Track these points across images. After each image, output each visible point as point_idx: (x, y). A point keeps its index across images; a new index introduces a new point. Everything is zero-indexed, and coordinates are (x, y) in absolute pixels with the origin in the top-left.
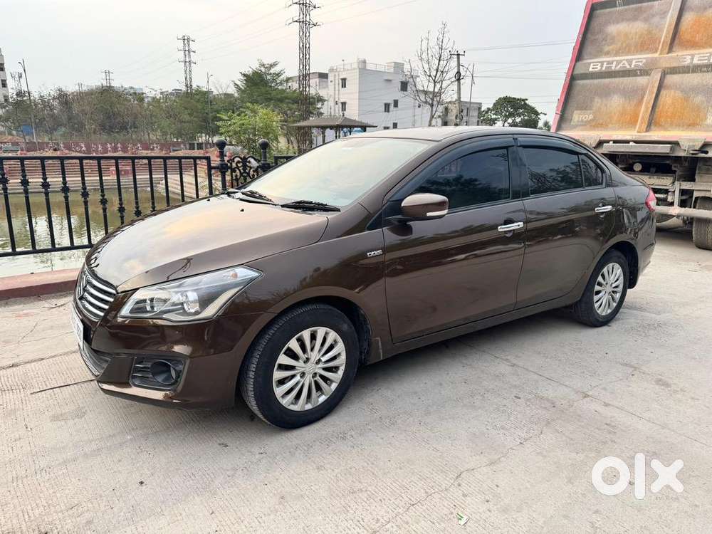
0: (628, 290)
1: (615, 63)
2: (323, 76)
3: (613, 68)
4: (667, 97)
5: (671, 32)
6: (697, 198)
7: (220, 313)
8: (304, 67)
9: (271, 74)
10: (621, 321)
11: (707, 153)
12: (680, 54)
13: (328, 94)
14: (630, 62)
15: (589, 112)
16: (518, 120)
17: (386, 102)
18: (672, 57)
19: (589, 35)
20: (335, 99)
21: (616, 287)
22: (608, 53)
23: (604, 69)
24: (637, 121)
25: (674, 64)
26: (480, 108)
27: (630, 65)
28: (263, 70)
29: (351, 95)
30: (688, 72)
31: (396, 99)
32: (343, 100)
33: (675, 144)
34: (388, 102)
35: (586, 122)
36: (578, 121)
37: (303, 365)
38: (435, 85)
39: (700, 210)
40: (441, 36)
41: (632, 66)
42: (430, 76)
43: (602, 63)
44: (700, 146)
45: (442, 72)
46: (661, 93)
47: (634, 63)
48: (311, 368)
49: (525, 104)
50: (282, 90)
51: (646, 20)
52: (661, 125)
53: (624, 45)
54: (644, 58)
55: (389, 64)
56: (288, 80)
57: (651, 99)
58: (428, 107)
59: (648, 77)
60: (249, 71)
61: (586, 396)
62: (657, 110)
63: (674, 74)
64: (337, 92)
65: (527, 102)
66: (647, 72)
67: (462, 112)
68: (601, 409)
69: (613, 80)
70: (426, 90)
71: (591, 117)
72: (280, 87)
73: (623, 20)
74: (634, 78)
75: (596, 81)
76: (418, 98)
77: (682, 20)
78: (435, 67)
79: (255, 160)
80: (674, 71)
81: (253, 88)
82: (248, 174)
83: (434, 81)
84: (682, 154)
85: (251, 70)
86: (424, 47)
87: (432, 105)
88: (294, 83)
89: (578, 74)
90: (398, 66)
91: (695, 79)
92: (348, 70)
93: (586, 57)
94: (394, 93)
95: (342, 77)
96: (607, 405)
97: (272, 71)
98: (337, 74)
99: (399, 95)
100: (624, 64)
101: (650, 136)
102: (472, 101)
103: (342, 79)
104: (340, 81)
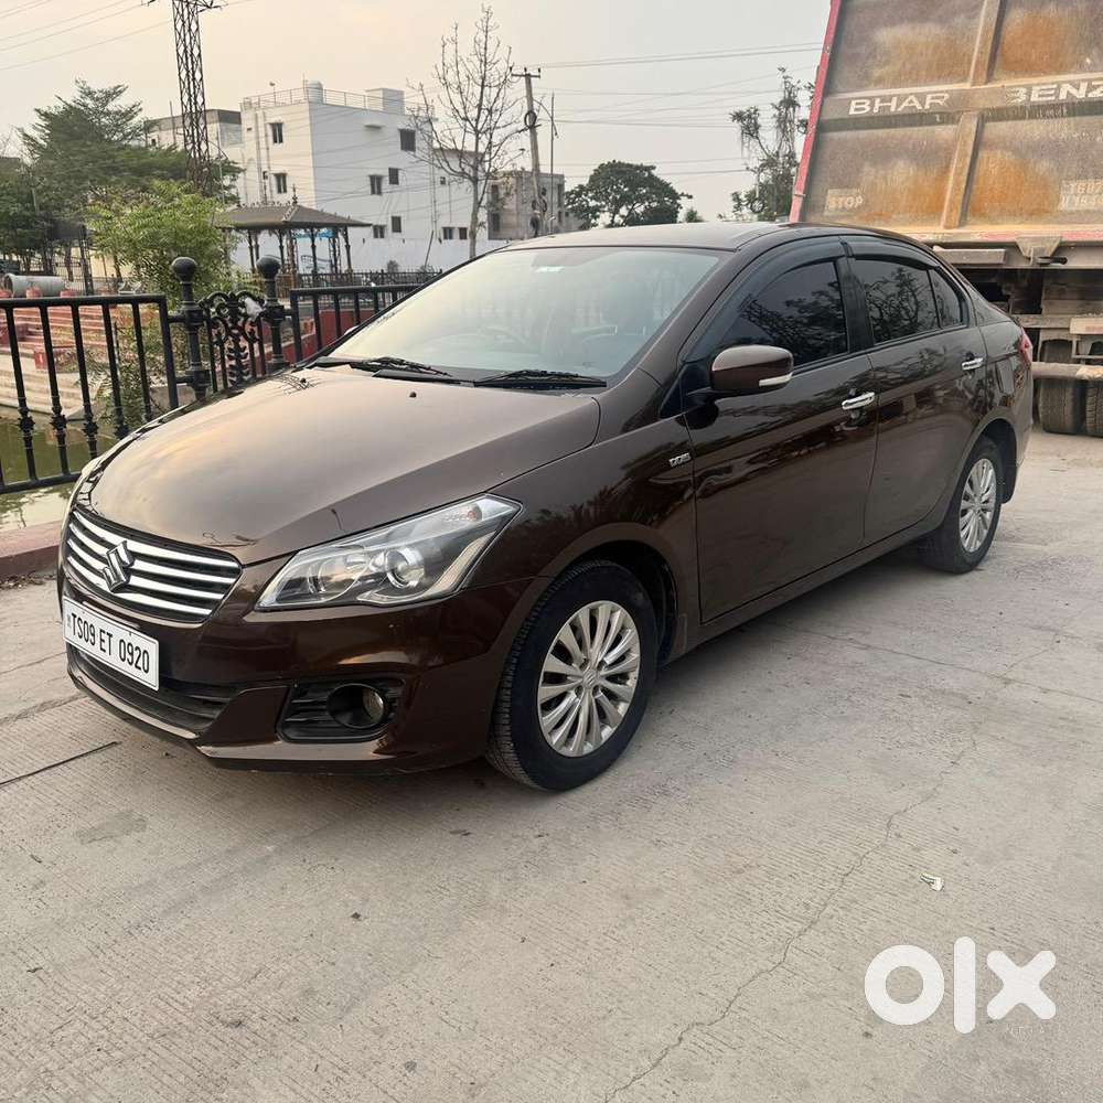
0: (1003, 505)
1: (895, 99)
2: (230, 118)
3: (893, 109)
4: (991, 163)
5: (990, 43)
6: (1044, 342)
7: (464, 584)
8: (193, 99)
9: (108, 113)
10: (994, 561)
11: (1064, 261)
12: (1007, 84)
13: (243, 159)
14: (921, 98)
15: (855, 191)
16: (639, 209)
17: (372, 173)
18: (994, 91)
19: (843, 48)
20: (260, 169)
21: (986, 502)
22: (879, 82)
23: (875, 111)
24: (942, 207)
25: (998, 104)
26: (561, 187)
27: (923, 105)
28: (90, 103)
29: (295, 157)
30: (1023, 118)
31: (394, 166)
32: (278, 170)
33: (1012, 248)
34: (379, 172)
35: (851, 210)
36: (837, 209)
37: (579, 672)
38: (478, 139)
39: (1053, 364)
40: (481, 36)
41: (927, 107)
42: (466, 119)
43: (872, 99)
44: (1053, 250)
45: (490, 112)
46: (980, 155)
47: (928, 101)
48: (589, 677)
49: (651, 176)
50: (140, 148)
51: (942, 21)
52: (983, 215)
53: (908, 66)
54: (947, 91)
55: (372, 94)
56: (149, 126)
57: (962, 168)
58: (467, 183)
59: (954, 126)
60: (54, 106)
61: (1007, 682)
62: (975, 187)
63: (1000, 120)
64: (263, 152)
65: (654, 172)
66: (953, 118)
67: (544, 194)
68: (1041, 698)
69: (892, 131)
70: (460, 148)
71: (860, 201)
72: (134, 143)
73: (901, 20)
74: (929, 128)
75: (863, 134)
76: (445, 165)
77: (1005, 23)
78: (475, 101)
79: (254, 299)
80: (1000, 115)
81: (70, 144)
82: (242, 329)
83: (475, 129)
84: (1024, 265)
85: (61, 104)
86: (449, 60)
87: (475, 181)
88: (163, 134)
89: (829, 120)
90: (393, 99)
91: (1035, 129)
92: (284, 105)
93: (840, 88)
94: (389, 155)
95: (273, 120)
96: (1046, 691)
97: (111, 106)
98: (260, 113)
99: (402, 160)
100: (911, 102)
101: (969, 234)
102: (555, 172)
103: (273, 125)
104: (268, 126)
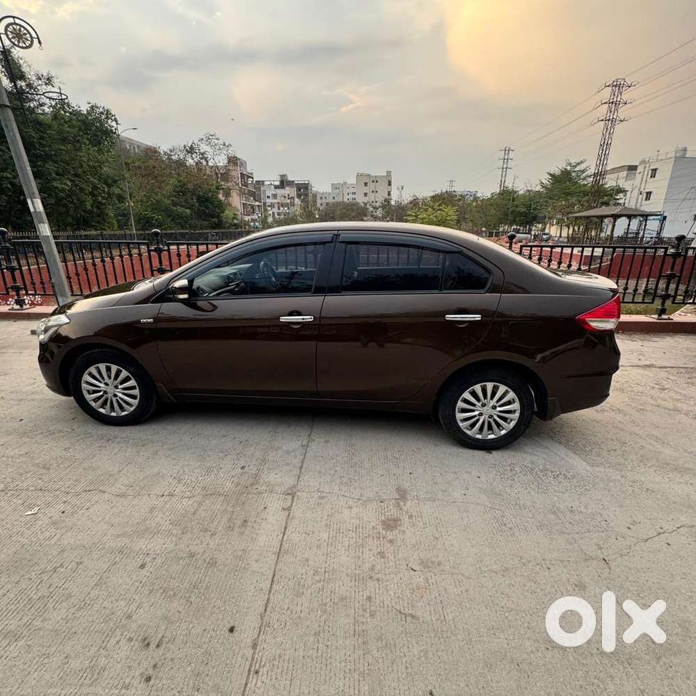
2: (632, 168)
9: (576, 172)
13: (632, 186)
20: (640, 189)
32: (649, 190)
37: (104, 386)
48: (110, 390)
50: (585, 184)
60: (558, 172)
61: (292, 494)
64: (644, 182)
68: (274, 508)
81: (556, 185)
92: (662, 160)
95: (653, 167)
96: (286, 509)
98: (648, 165)
103: (652, 170)
104: (650, 171)
